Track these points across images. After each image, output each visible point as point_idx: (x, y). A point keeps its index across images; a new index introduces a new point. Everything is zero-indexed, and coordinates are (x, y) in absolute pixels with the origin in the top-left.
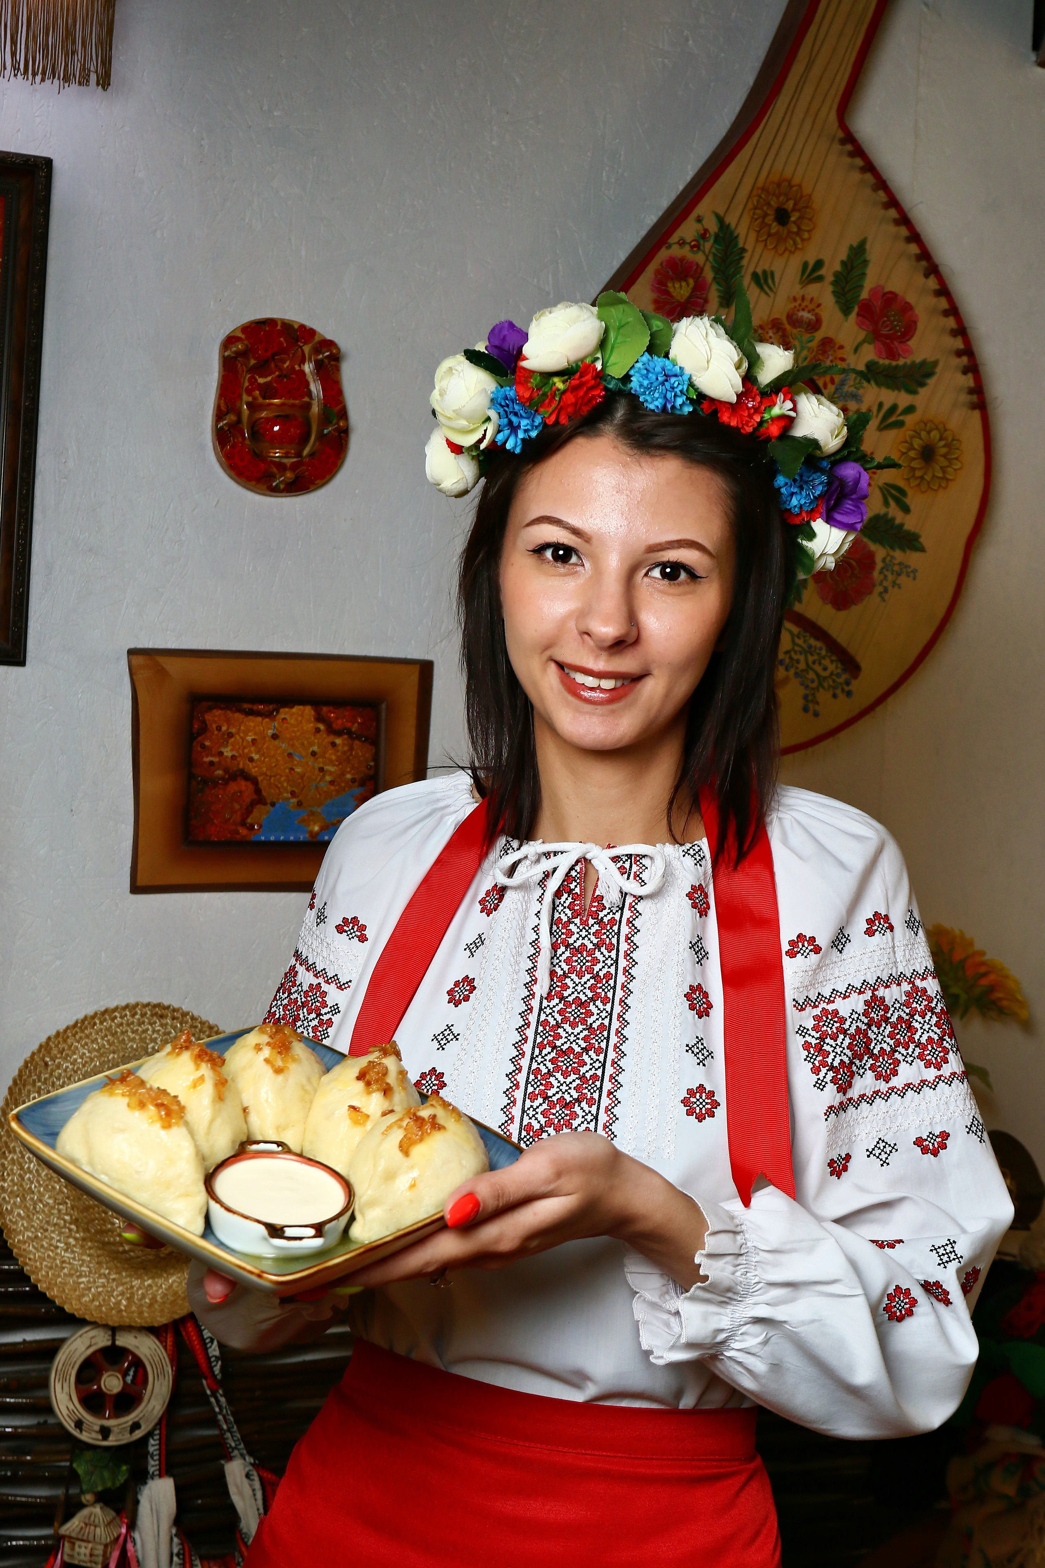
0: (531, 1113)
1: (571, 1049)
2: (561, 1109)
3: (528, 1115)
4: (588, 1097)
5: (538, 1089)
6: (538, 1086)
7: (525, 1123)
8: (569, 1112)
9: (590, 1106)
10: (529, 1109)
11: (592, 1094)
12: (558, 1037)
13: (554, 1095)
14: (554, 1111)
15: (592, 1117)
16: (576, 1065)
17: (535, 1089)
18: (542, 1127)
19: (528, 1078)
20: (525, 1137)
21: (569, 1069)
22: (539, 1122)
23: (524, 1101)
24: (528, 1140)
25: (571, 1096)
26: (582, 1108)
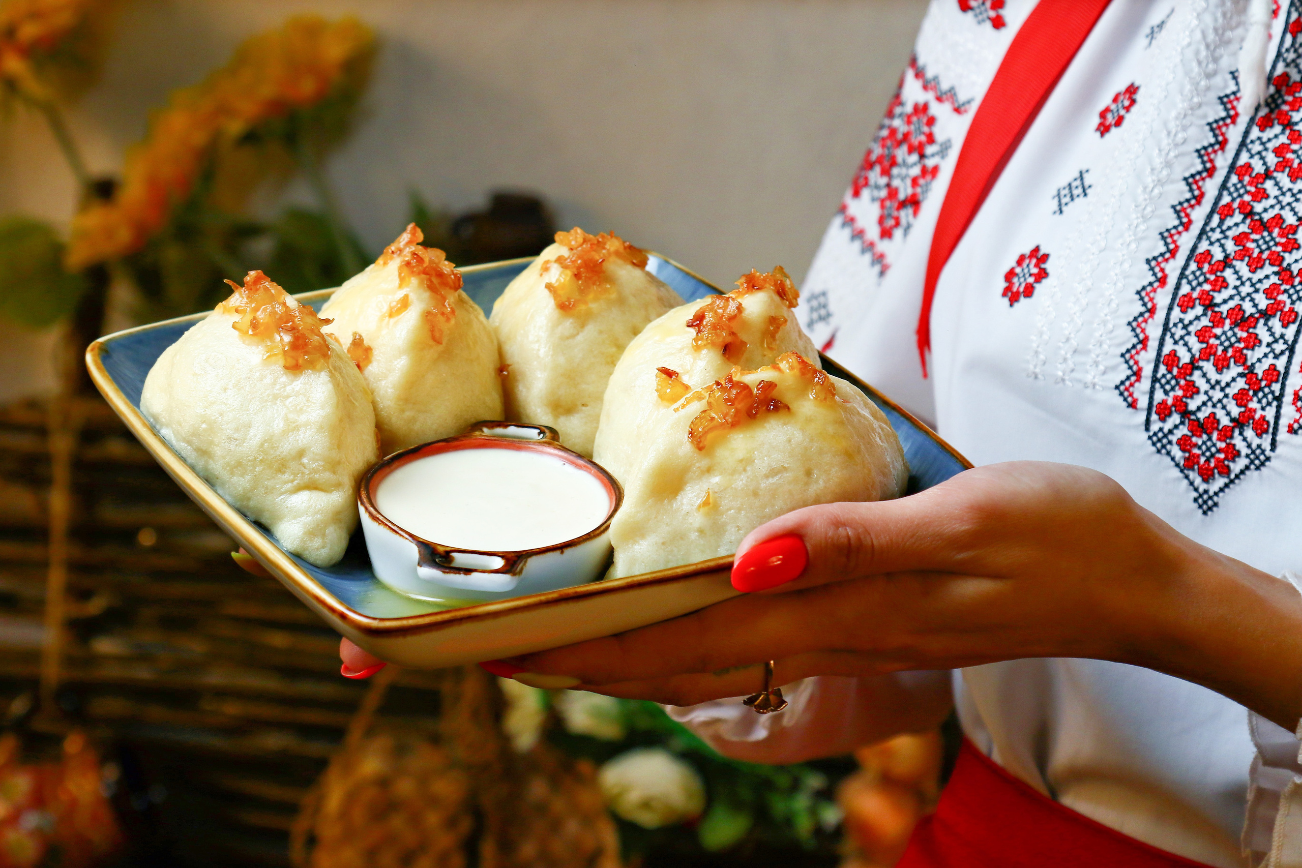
0: (1179, 332)
1: (1279, 219)
2: (1231, 329)
3: (1172, 336)
4: (1286, 309)
5: (1198, 289)
6: (1200, 284)
7: (1166, 350)
8: (1245, 335)
9: (1285, 326)
10: (1175, 325)
11: (1293, 303)
12: (1261, 195)
13: (1225, 302)
14: (1218, 331)
15: (1285, 346)
16: (1279, 249)
17: (1193, 289)
18: (1193, 360)
19: (1185, 267)
20: (1164, 376)
21: (1265, 256)
22: (1189, 350)
23: (1170, 309)
24: (1168, 382)
25: (1255, 306)
26: (1269, 329)
